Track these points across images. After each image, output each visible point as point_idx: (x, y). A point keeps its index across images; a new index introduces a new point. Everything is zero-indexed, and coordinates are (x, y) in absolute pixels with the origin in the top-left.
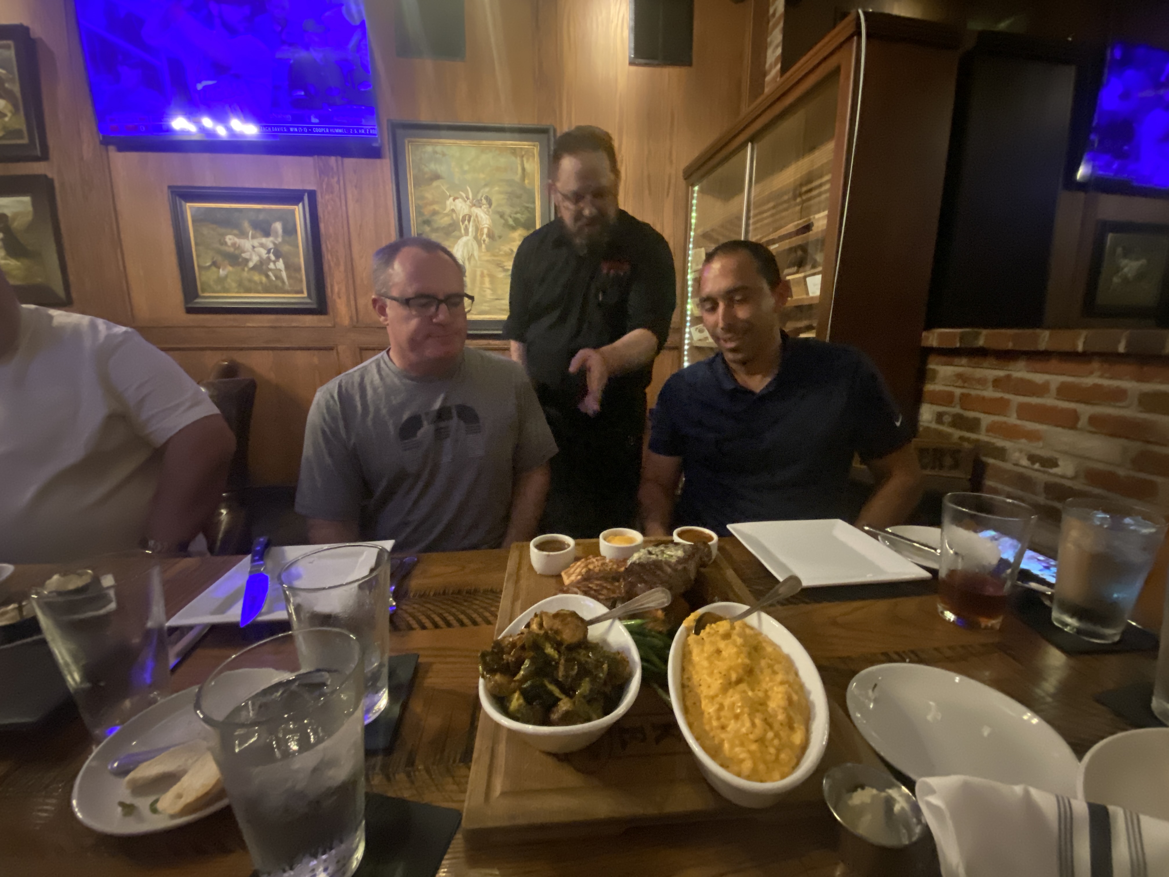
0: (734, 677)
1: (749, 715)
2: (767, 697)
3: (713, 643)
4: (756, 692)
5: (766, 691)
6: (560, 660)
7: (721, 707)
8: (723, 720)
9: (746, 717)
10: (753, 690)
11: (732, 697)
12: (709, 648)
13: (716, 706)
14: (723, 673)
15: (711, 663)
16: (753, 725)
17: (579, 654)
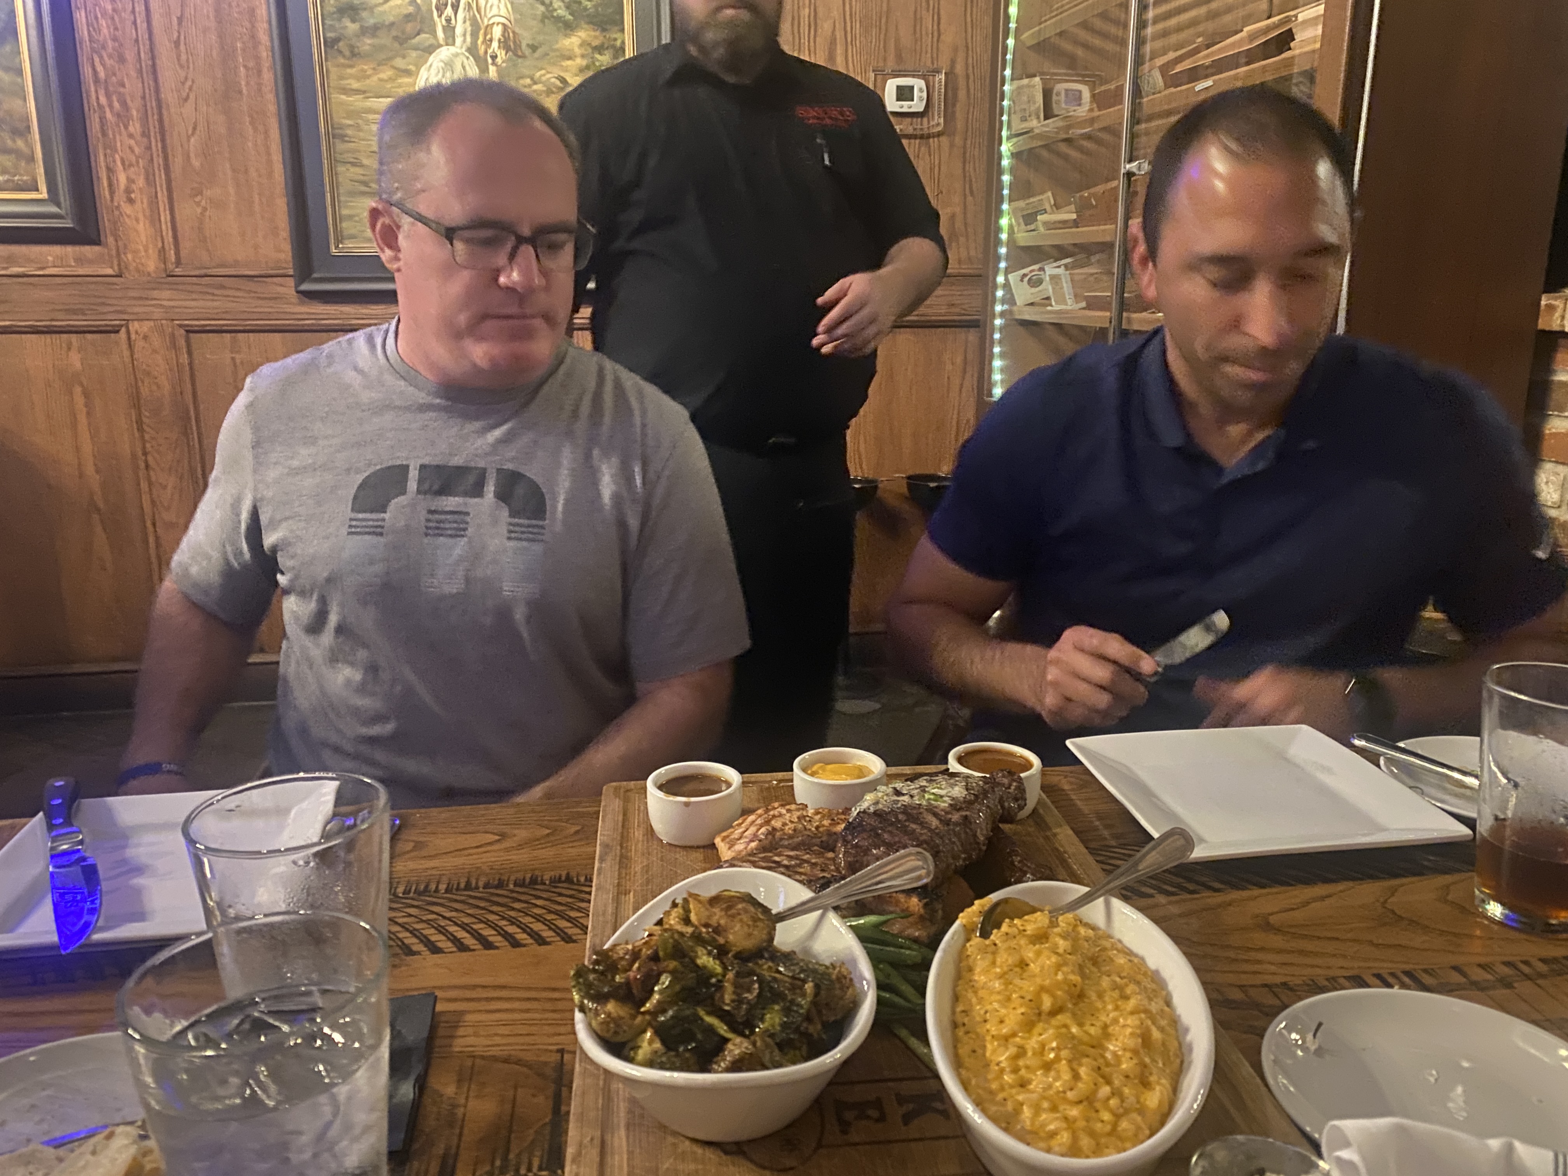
0: (1047, 1003)
1: (1070, 1062)
2: (1106, 1034)
3: (1011, 950)
4: (1087, 1027)
5: (1105, 1027)
6: (724, 976)
7: (1021, 1052)
8: (1023, 1072)
9: (1063, 1065)
10: (1081, 1025)
11: (1041, 1035)
12: (1004, 959)
13: (1012, 1050)
14: (1029, 997)
15: (1008, 983)
16: (1076, 1077)
17: (761, 966)
